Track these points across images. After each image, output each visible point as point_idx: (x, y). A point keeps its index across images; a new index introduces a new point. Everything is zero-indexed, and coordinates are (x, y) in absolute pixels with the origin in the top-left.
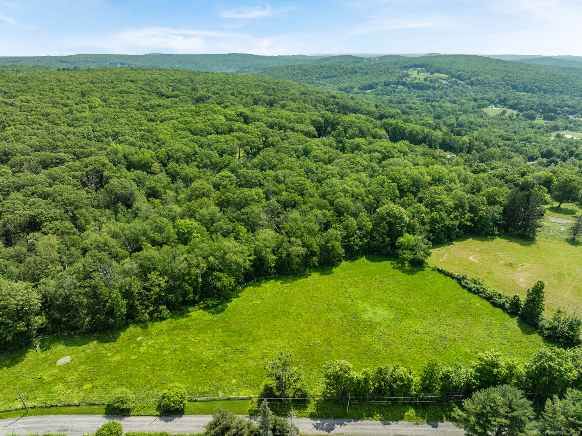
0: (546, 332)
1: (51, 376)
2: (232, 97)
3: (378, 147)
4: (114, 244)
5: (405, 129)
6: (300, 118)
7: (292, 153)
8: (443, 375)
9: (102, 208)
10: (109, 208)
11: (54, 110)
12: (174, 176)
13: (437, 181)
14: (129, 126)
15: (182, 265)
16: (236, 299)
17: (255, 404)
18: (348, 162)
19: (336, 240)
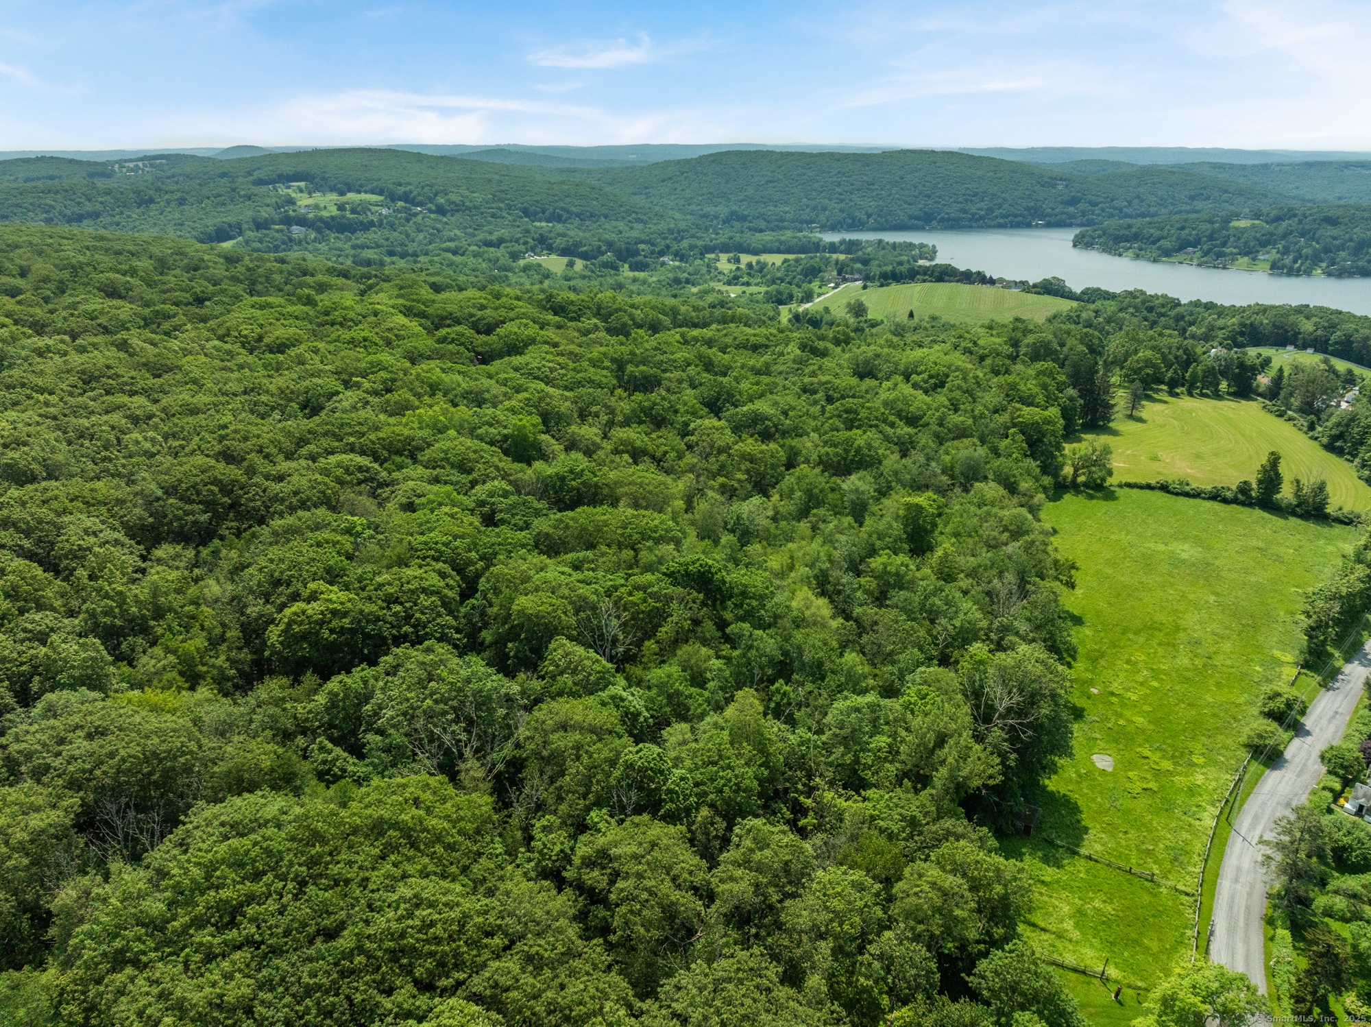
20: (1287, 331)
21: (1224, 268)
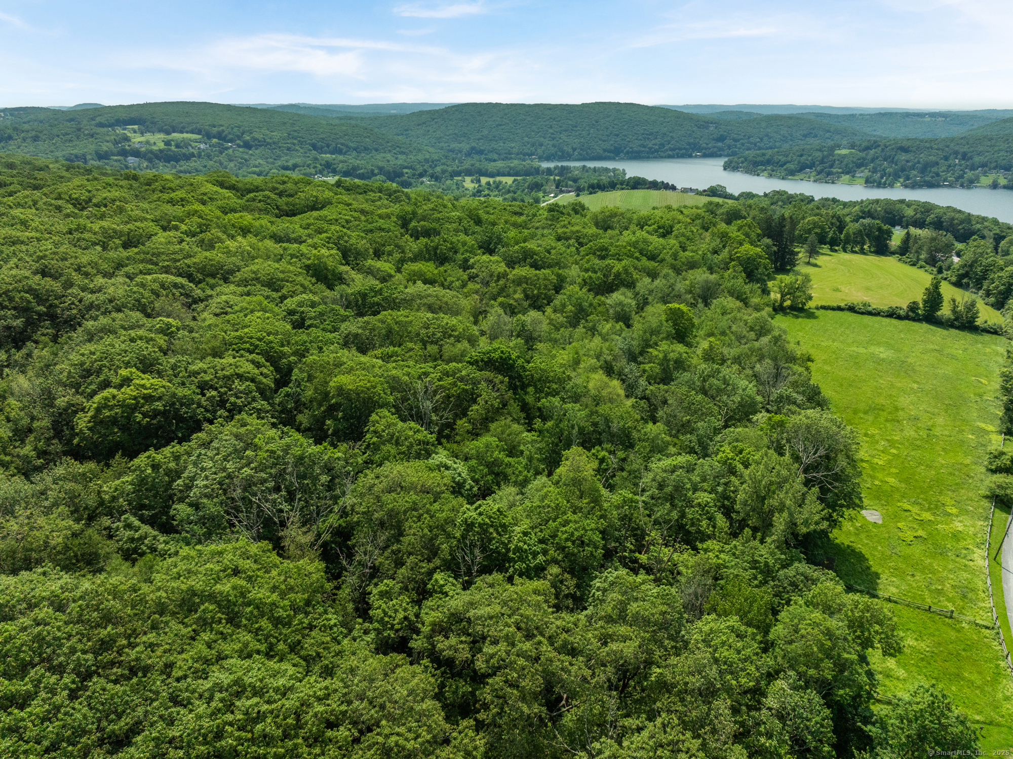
20: (895, 216)
21: (833, 183)
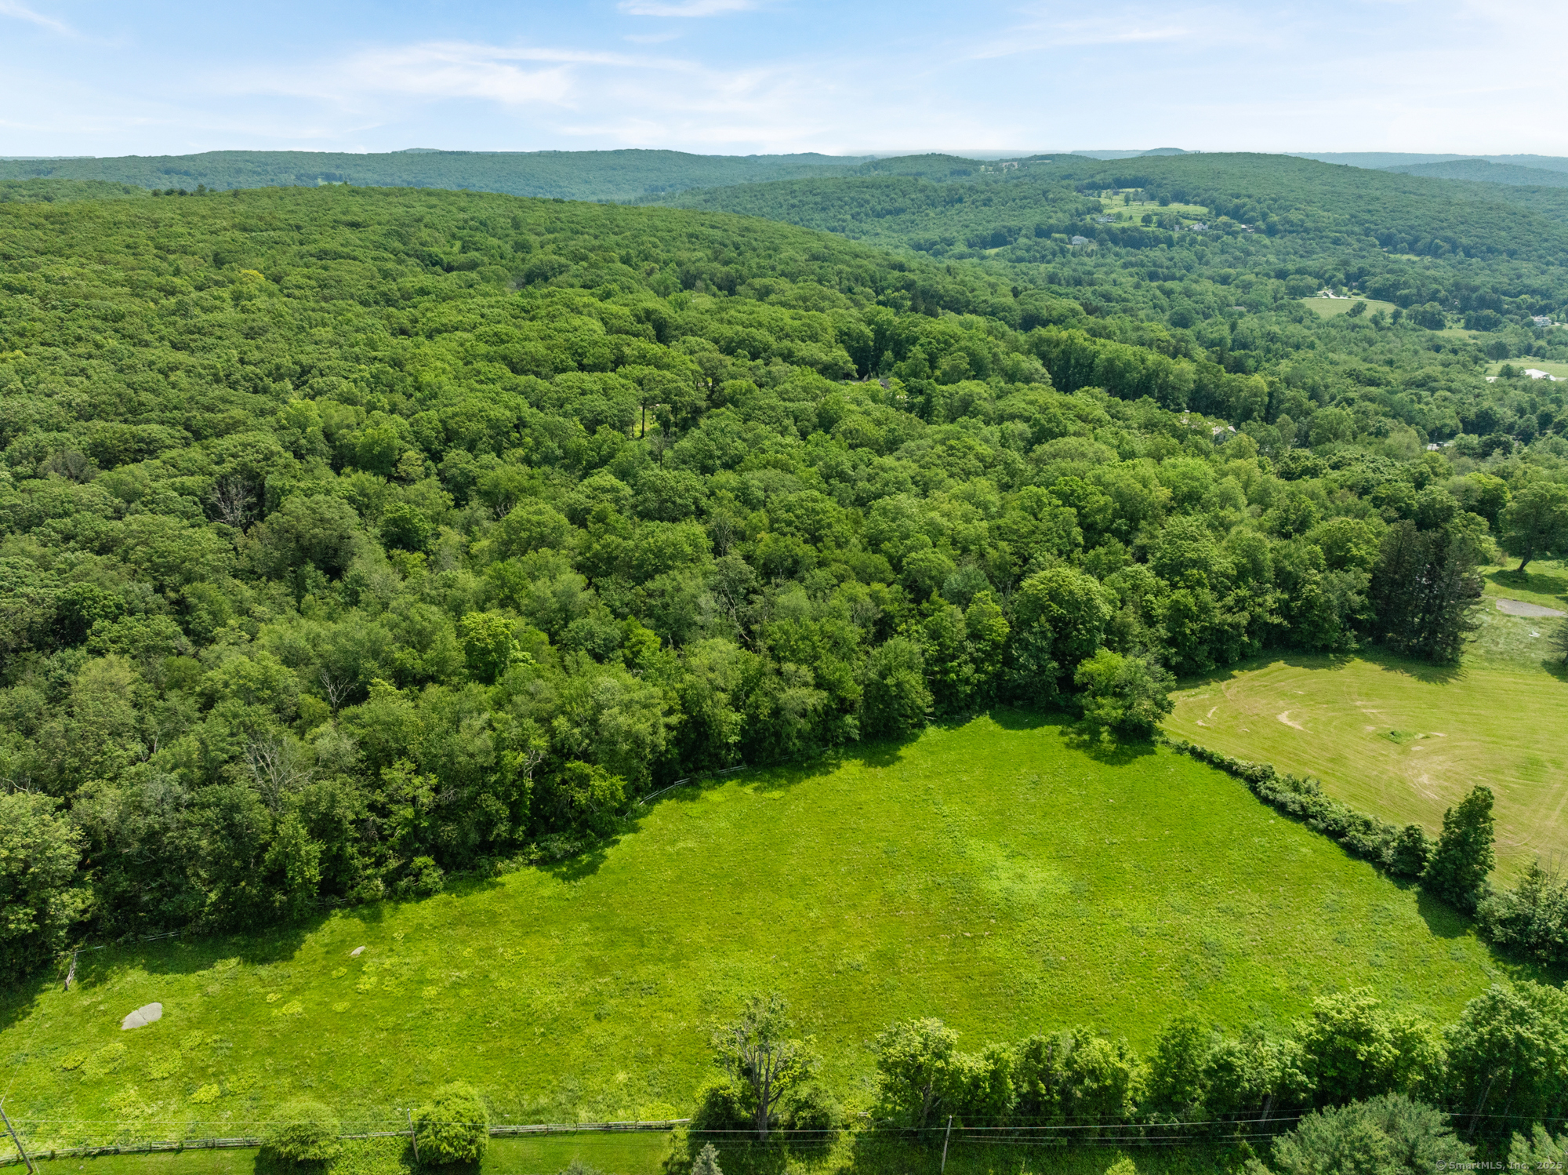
0: (1498, 931)
1: (105, 1062)
2: (625, 267)
3: (1023, 405)
4: (290, 681)
5: (1096, 354)
6: (809, 326)
7: (786, 422)
8: (1215, 1062)
9: (259, 578)
10: (280, 578)
11: (136, 305)
12: (460, 489)
13: (1187, 500)
14: (341, 347)
15: (478, 742)
16: (630, 837)
17: (683, 1144)
18: (939, 449)
19: (911, 668)
